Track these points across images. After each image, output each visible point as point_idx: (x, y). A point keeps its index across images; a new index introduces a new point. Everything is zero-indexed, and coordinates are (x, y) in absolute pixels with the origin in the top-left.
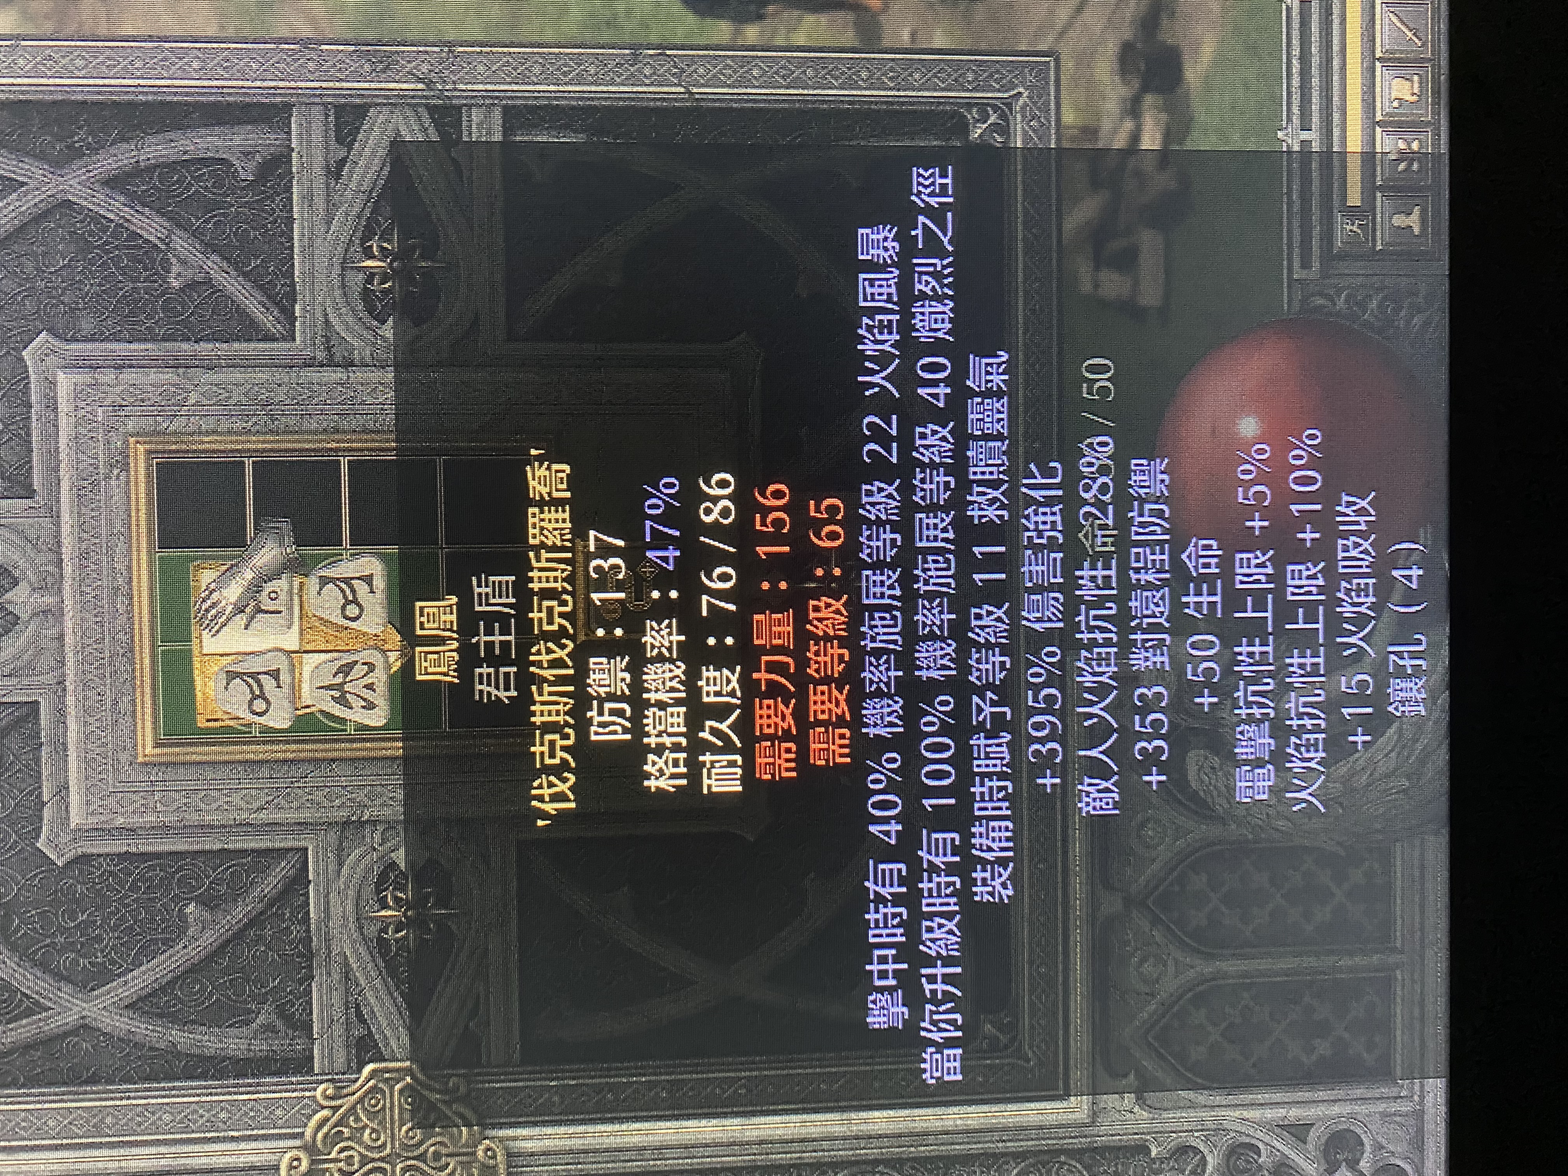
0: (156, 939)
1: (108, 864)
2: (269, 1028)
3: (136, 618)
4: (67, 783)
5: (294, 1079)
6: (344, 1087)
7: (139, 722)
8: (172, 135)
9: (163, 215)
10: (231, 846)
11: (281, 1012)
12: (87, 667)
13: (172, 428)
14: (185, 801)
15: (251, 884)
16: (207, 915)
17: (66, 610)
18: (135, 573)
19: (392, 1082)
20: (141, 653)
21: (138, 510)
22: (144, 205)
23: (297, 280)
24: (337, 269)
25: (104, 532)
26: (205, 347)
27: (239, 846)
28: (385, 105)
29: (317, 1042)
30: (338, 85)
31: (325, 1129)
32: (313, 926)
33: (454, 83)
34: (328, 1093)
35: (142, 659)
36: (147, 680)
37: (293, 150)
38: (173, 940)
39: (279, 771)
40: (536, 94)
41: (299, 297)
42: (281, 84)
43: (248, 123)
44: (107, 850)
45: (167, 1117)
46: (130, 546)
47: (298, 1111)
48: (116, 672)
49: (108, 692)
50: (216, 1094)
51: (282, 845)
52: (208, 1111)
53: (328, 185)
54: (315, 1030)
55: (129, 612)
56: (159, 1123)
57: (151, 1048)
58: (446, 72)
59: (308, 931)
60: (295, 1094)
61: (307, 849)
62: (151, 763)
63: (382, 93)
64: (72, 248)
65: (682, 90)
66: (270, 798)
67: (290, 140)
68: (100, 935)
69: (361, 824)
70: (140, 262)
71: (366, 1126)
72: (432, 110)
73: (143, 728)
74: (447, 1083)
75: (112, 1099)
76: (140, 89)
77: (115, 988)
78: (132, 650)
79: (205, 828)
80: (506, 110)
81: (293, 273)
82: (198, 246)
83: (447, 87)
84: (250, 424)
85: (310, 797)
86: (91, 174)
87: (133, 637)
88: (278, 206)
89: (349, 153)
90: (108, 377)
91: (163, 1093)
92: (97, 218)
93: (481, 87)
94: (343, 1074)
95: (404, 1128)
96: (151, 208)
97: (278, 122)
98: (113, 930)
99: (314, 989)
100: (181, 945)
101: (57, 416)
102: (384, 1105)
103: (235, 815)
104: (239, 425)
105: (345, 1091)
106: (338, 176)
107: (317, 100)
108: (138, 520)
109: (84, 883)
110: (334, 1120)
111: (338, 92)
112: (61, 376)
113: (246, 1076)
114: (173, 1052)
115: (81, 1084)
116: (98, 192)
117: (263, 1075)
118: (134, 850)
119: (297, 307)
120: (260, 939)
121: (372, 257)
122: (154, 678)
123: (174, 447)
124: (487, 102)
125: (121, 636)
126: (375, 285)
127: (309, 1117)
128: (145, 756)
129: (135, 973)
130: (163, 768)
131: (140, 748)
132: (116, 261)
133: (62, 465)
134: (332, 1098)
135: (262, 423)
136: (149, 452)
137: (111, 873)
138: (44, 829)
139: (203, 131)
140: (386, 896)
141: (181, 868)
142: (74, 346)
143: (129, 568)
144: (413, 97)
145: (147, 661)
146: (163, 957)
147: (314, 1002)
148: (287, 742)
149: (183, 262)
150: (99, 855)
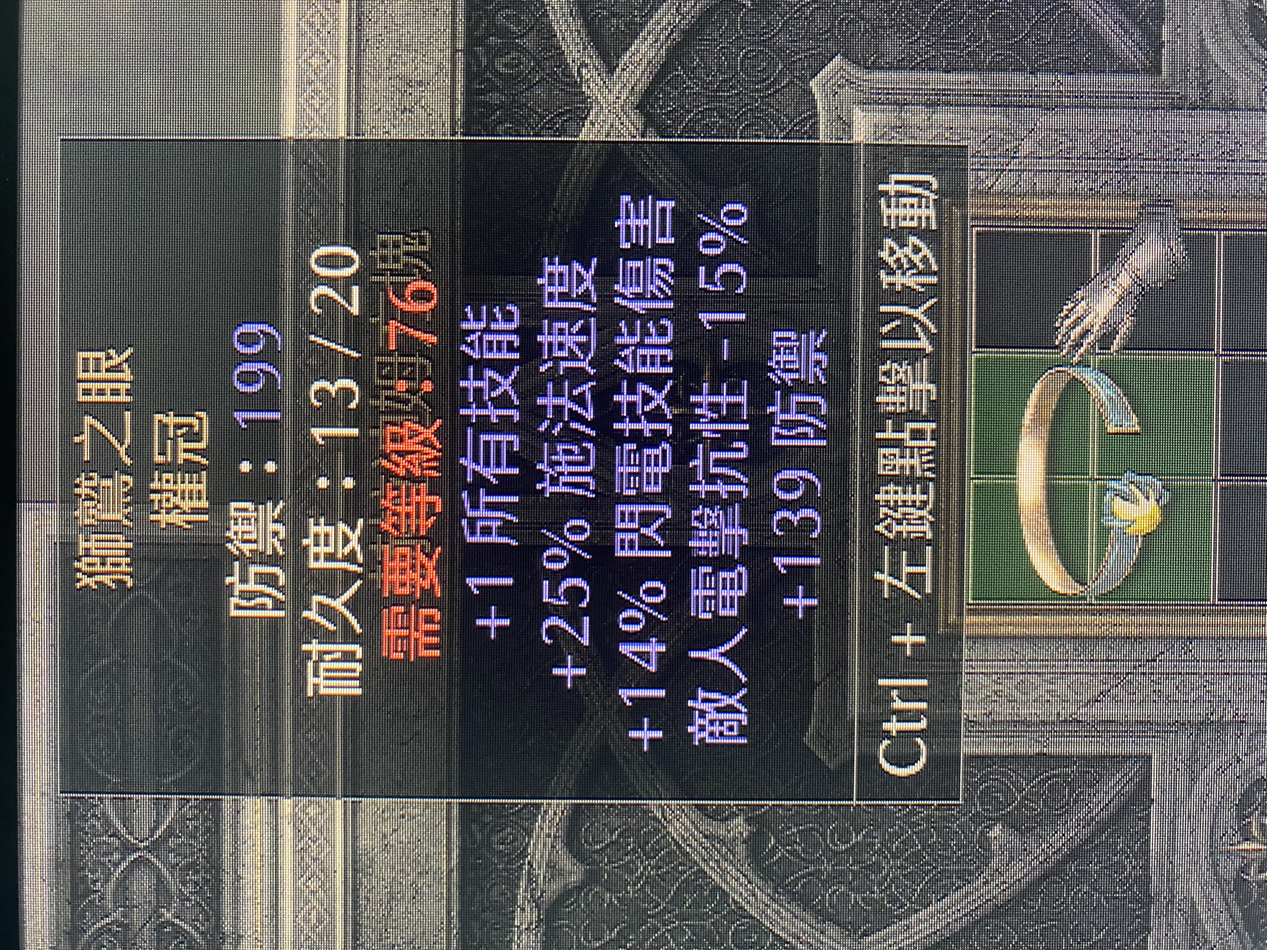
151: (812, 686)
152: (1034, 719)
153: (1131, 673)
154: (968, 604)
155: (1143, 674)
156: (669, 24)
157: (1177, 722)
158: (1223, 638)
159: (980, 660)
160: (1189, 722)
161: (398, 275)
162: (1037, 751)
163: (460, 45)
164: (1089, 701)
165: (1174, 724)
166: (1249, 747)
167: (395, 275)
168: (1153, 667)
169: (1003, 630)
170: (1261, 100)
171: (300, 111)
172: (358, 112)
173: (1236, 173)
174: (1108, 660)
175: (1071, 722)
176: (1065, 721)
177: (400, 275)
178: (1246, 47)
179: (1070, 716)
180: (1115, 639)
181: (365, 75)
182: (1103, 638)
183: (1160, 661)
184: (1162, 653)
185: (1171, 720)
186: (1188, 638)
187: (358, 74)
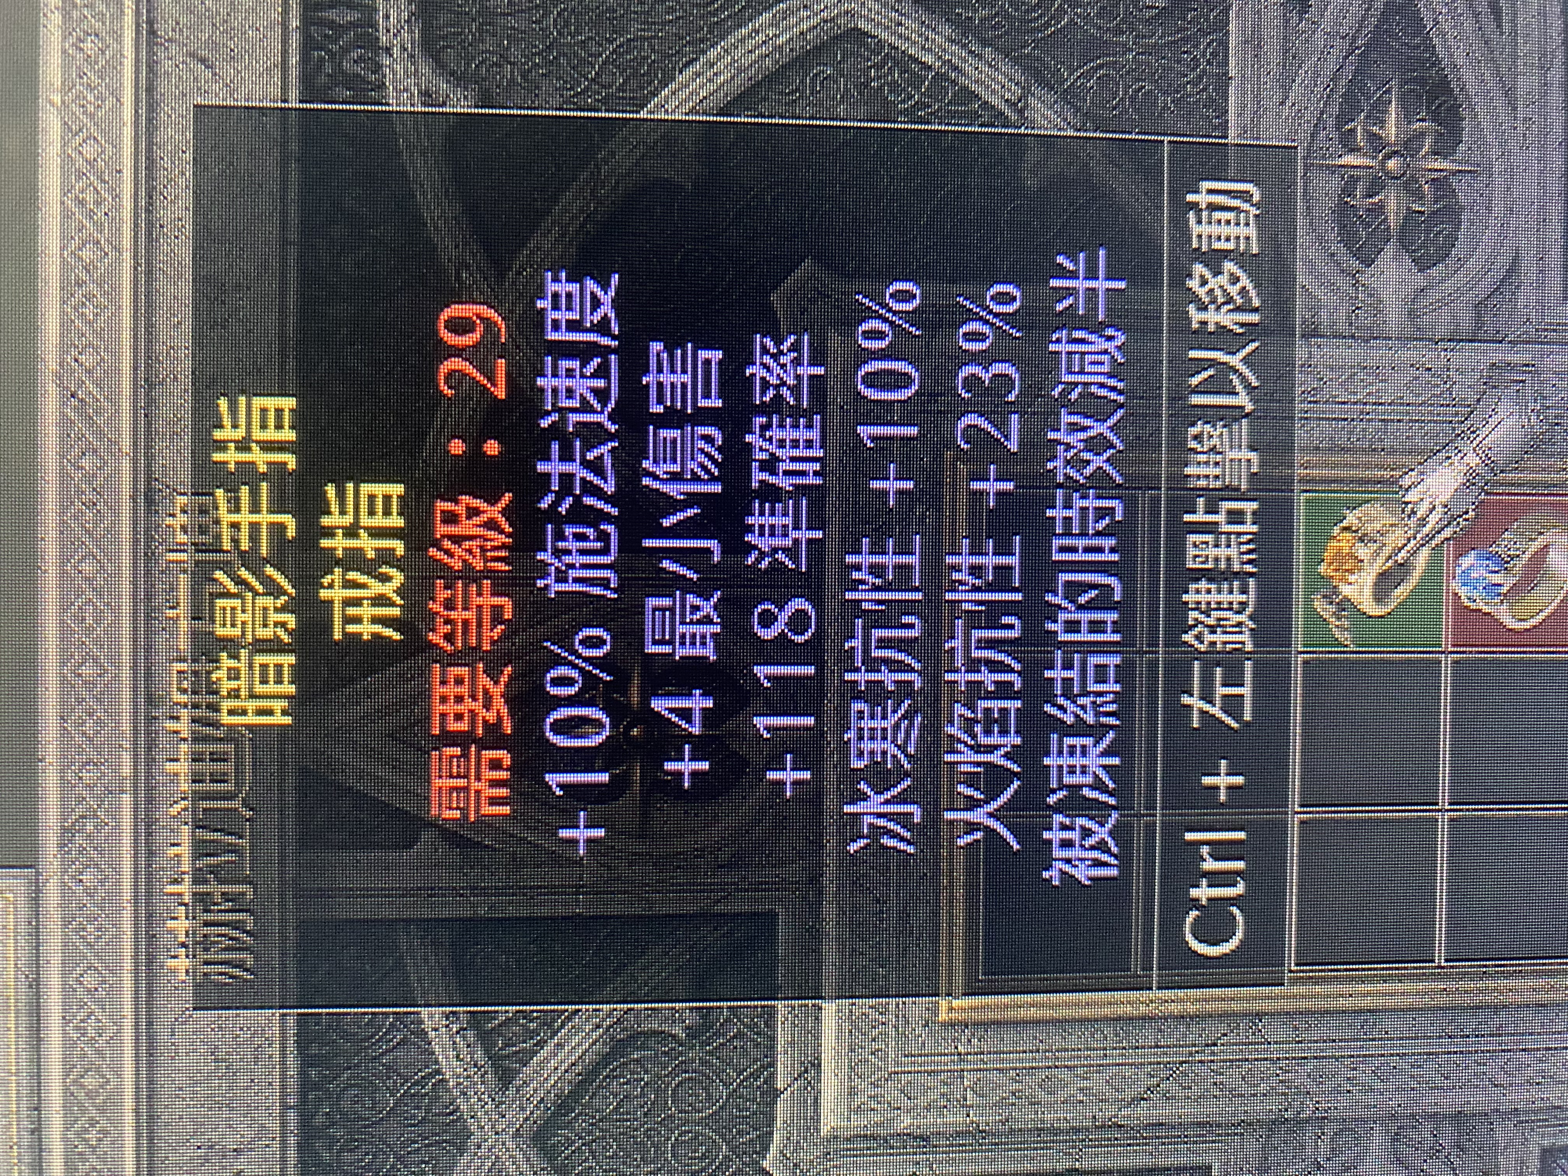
4: (819, 1058)
14: (1015, 1086)
39: (1170, 1036)
62: (960, 1023)
66: (1155, 1081)
69: (1300, 1123)
85: (1219, 1079)
88: (1204, 55)
103: (1095, 1109)
126: (1358, 200)
138: (776, 1137)
151: (776, 1094)
152: (1064, 1125)
153: (1185, 1062)
154: (979, 981)
155: (1201, 1062)
156: (582, 211)
157: (1243, 1121)
158: (1301, 1013)
159: (995, 1053)
160: (1258, 1121)
161: (205, 551)
162: (1068, 1165)
163: (293, 236)
164: (1133, 1100)
165: (1239, 1125)
166: (1333, 1150)
167: (202, 551)
168: (1213, 1053)
169: (1022, 1013)
170: (1351, 324)
171: (65, 325)
172: (149, 326)
173: (1320, 419)
174: (1157, 1047)
175: (1110, 1127)
176: (1103, 1126)
177: (209, 551)
178: (1333, 255)
179: (1110, 1120)
180: (1166, 1019)
181: (159, 275)
182: (1151, 1018)
183: (1223, 1045)
184: (1225, 1035)
185: (1234, 1121)
186: (1257, 1014)
187: (149, 273)
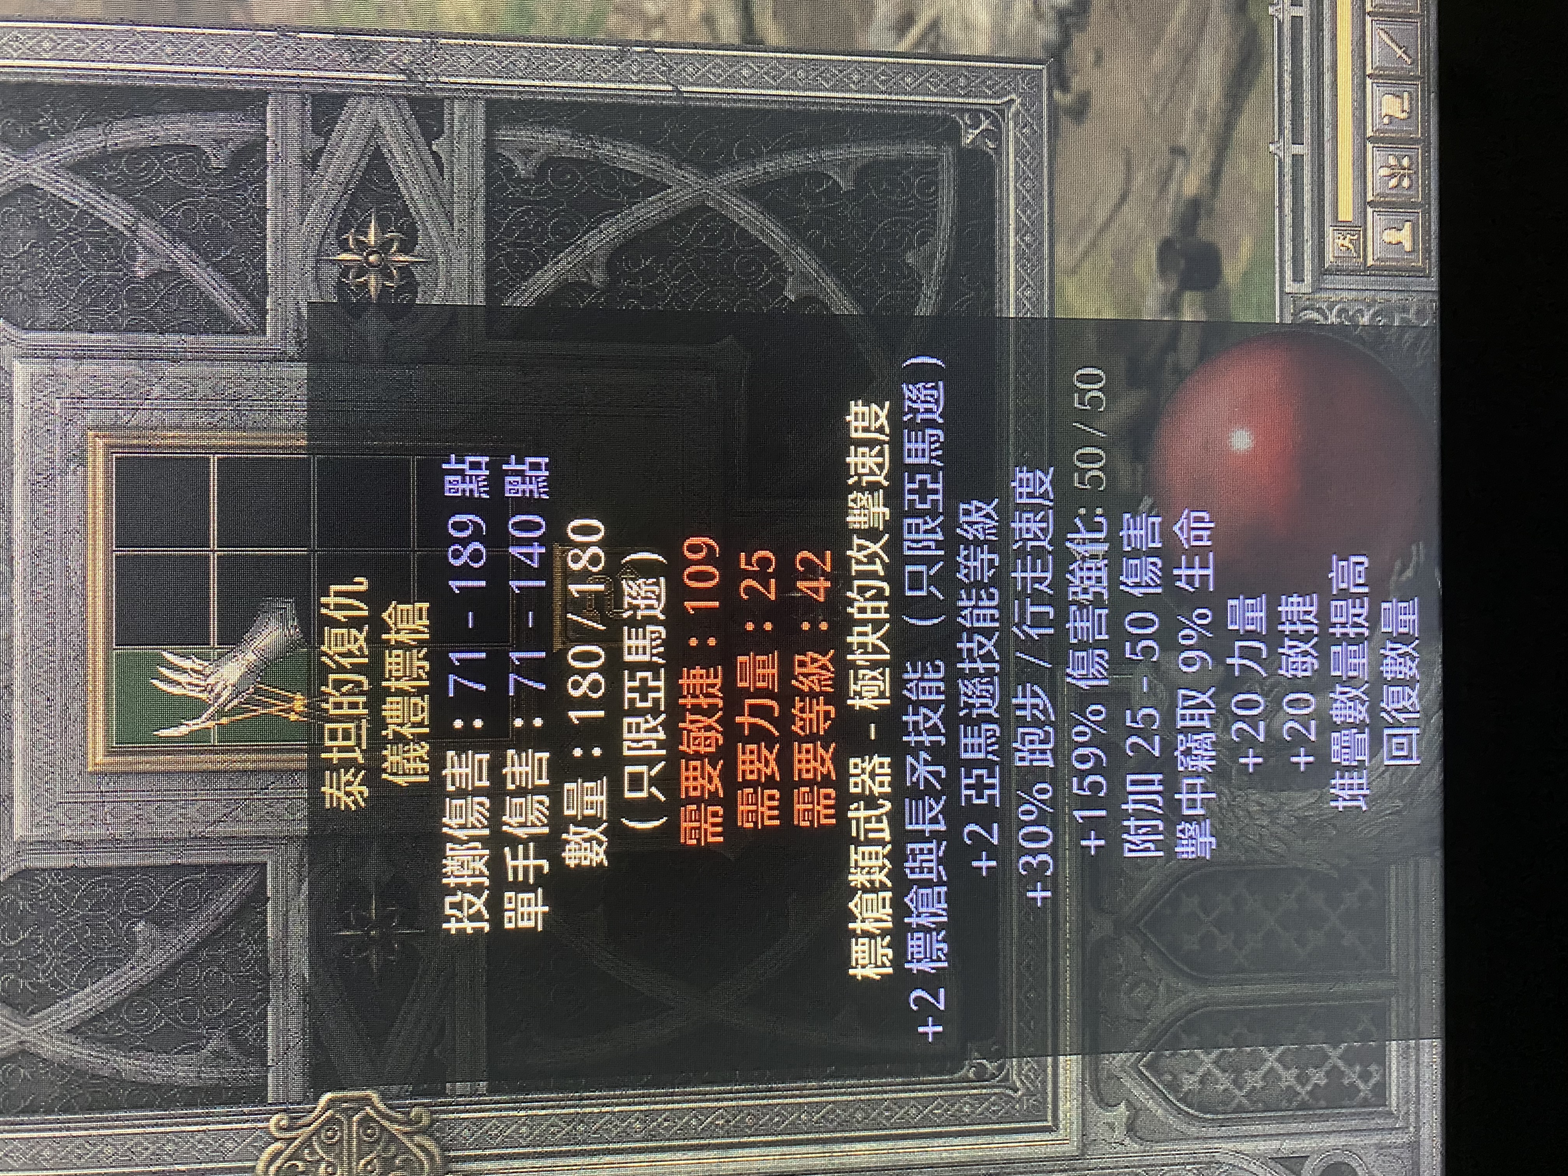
0: (104, 960)
1: (53, 879)
2: (218, 1054)
3: (90, 620)
5: (246, 1110)
6: (299, 1118)
7: (90, 729)
8: (141, 121)
9: (131, 202)
10: (184, 861)
11: (233, 1036)
12: (36, 671)
13: (134, 422)
15: (206, 901)
16: (156, 934)
17: (16, 610)
18: (90, 573)
19: (350, 1113)
20: (94, 655)
21: (95, 507)
22: (110, 191)
23: (269, 272)
24: (310, 262)
25: (58, 530)
26: (171, 340)
27: (194, 860)
28: (364, 95)
29: (271, 1070)
30: (316, 74)
31: (278, 1163)
32: (270, 946)
33: (437, 75)
34: (281, 1123)
35: (95, 662)
36: (100, 685)
37: (267, 139)
38: (121, 960)
40: (521, 89)
41: (270, 289)
42: (256, 71)
43: (221, 110)
44: (52, 864)
45: (109, 1150)
46: (86, 545)
47: (249, 1144)
48: (67, 676)
49: (58, 698)
50: (162, 1125)
51: (239, 860)
52: (153, 1143)
53: (303, 174)
54: (270, 1057)
55: (83, 613)
56: (101, 1156)
57: (93, 1076)
58: (428, 64)
59: (265, 951)
60: (246, 1126)
61: (266, 864)
63: (361, 83)
64: (34, 233)
65: (670, 88)
67: (265, 129)
68: (42, 955)
70: (105, 249)
71: (323, 1159)
72: (412, 101)
73: (94, 735)
74: (409, 1113)
75: (50, 1130)
76: (109, 73)
77: (57, 1012)
78: (84, 653)
79: (157, 842)
80: (490, 103)
81: (265, 264)
82: (165, 235)
83: (429, 79)
84: (216, 419)
86: (56, 158)
87: (86, 639)
89: (326, 142)
90: (67, 367)
91: (106, 1124)
92: (59, 203)
93: (464, 80)
94: (299, 1104)
95: (363, 1162)
96: (119, 195)
97: (252, 109)
98: (56, 949)
99: (270, 1013)
100: (129, 965)
101: (11, 408)
102: (342, 1137)
104: (204, 420)
105: (301, 1122)
106: (314, 167)
107: (295, 88)
108: (94, 518)
109: (26, 899)
110: (287, 1152)
111: (315, 81)
112: (18, 367)
113: (196, 1106)
114: (117, 1080)
115: (17, 1115)
116: (63, 177)
117: (213, 1105)
118: (82, 864)
119: (269, 300)
120: (214, 959)
121: (348, 250)
122: (107, 683)
123: (135, 442)
124: (470, 95)
125: (74, 637)
127: (262, 1150)
128: (96, 764)
129: (80, 995)
130: (115, 778)
131: (90, 756)
132: (81, 247)
133: (16, 459)
134: (286, 1130)
135: (229, 418)
136: (108, 446)
137: (56, 889)
139: (174, 118)
140: (348, 915)
141: (130, 885)
142: (32, 335)
143: (84, 567)
144: (392, 88)
145: (100, 665)
146: (109, 979)
147: (270, 1028)
148: (248, 752)
149: (150, 251)
150: (44, 870)
